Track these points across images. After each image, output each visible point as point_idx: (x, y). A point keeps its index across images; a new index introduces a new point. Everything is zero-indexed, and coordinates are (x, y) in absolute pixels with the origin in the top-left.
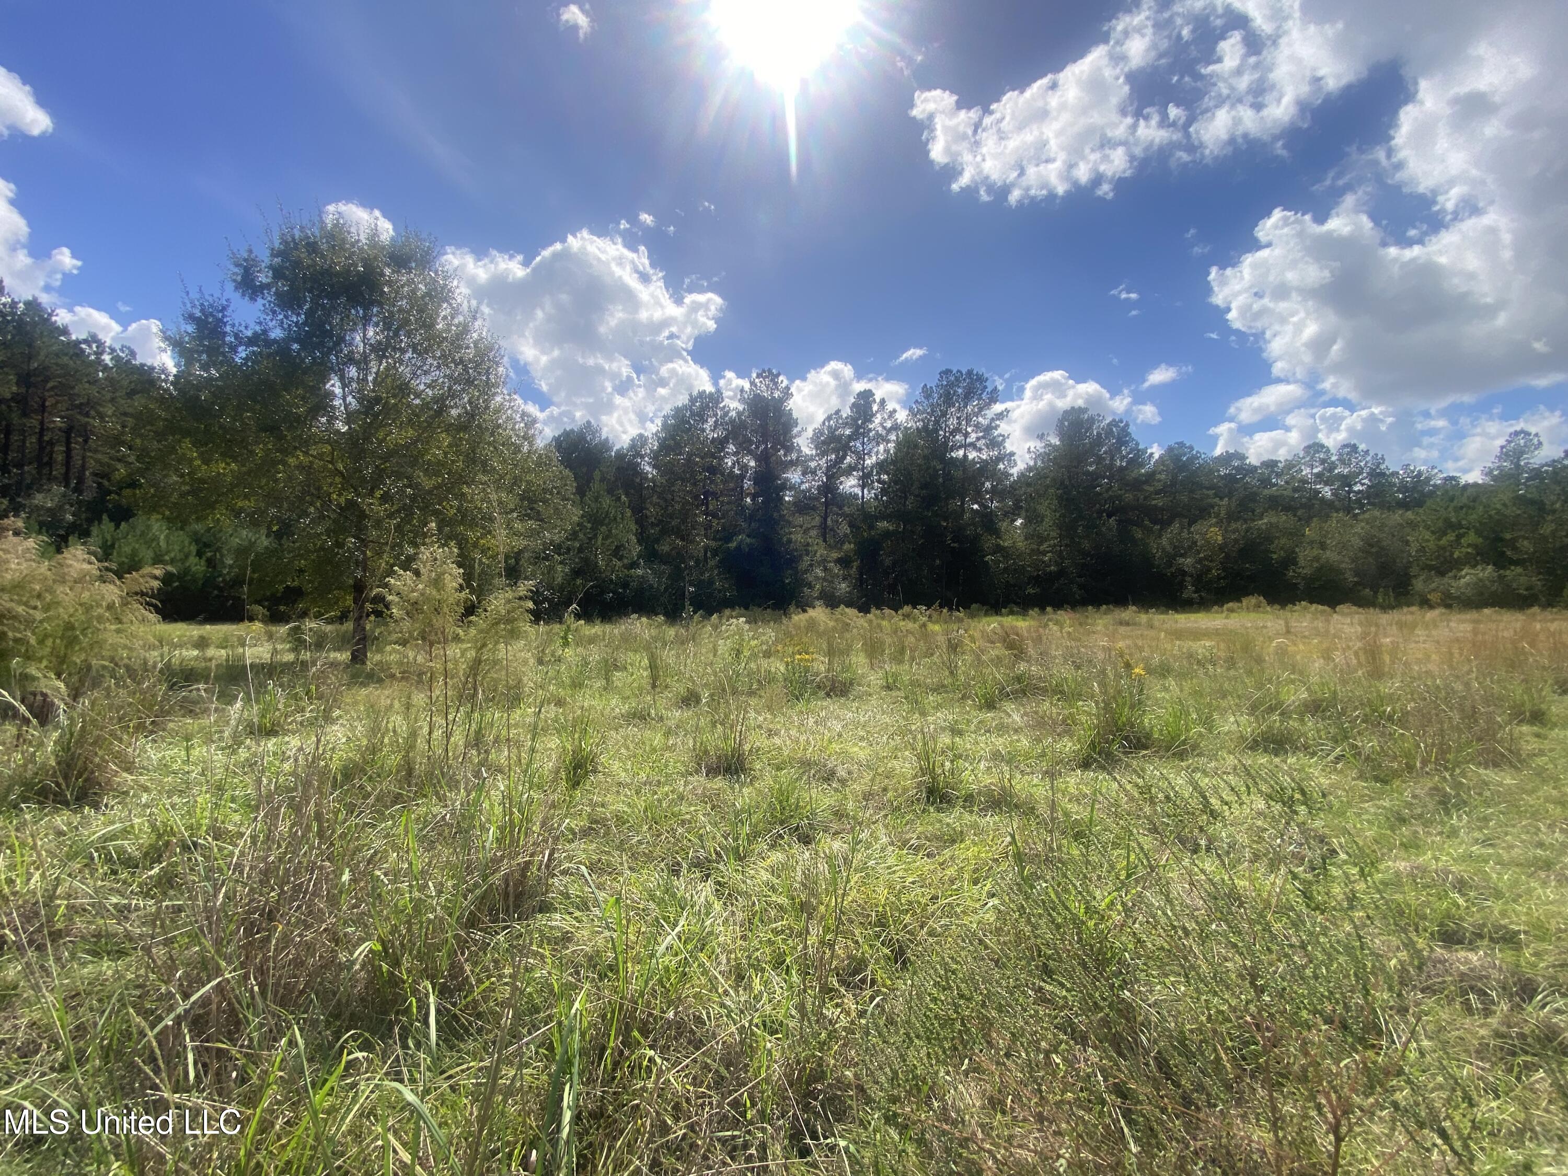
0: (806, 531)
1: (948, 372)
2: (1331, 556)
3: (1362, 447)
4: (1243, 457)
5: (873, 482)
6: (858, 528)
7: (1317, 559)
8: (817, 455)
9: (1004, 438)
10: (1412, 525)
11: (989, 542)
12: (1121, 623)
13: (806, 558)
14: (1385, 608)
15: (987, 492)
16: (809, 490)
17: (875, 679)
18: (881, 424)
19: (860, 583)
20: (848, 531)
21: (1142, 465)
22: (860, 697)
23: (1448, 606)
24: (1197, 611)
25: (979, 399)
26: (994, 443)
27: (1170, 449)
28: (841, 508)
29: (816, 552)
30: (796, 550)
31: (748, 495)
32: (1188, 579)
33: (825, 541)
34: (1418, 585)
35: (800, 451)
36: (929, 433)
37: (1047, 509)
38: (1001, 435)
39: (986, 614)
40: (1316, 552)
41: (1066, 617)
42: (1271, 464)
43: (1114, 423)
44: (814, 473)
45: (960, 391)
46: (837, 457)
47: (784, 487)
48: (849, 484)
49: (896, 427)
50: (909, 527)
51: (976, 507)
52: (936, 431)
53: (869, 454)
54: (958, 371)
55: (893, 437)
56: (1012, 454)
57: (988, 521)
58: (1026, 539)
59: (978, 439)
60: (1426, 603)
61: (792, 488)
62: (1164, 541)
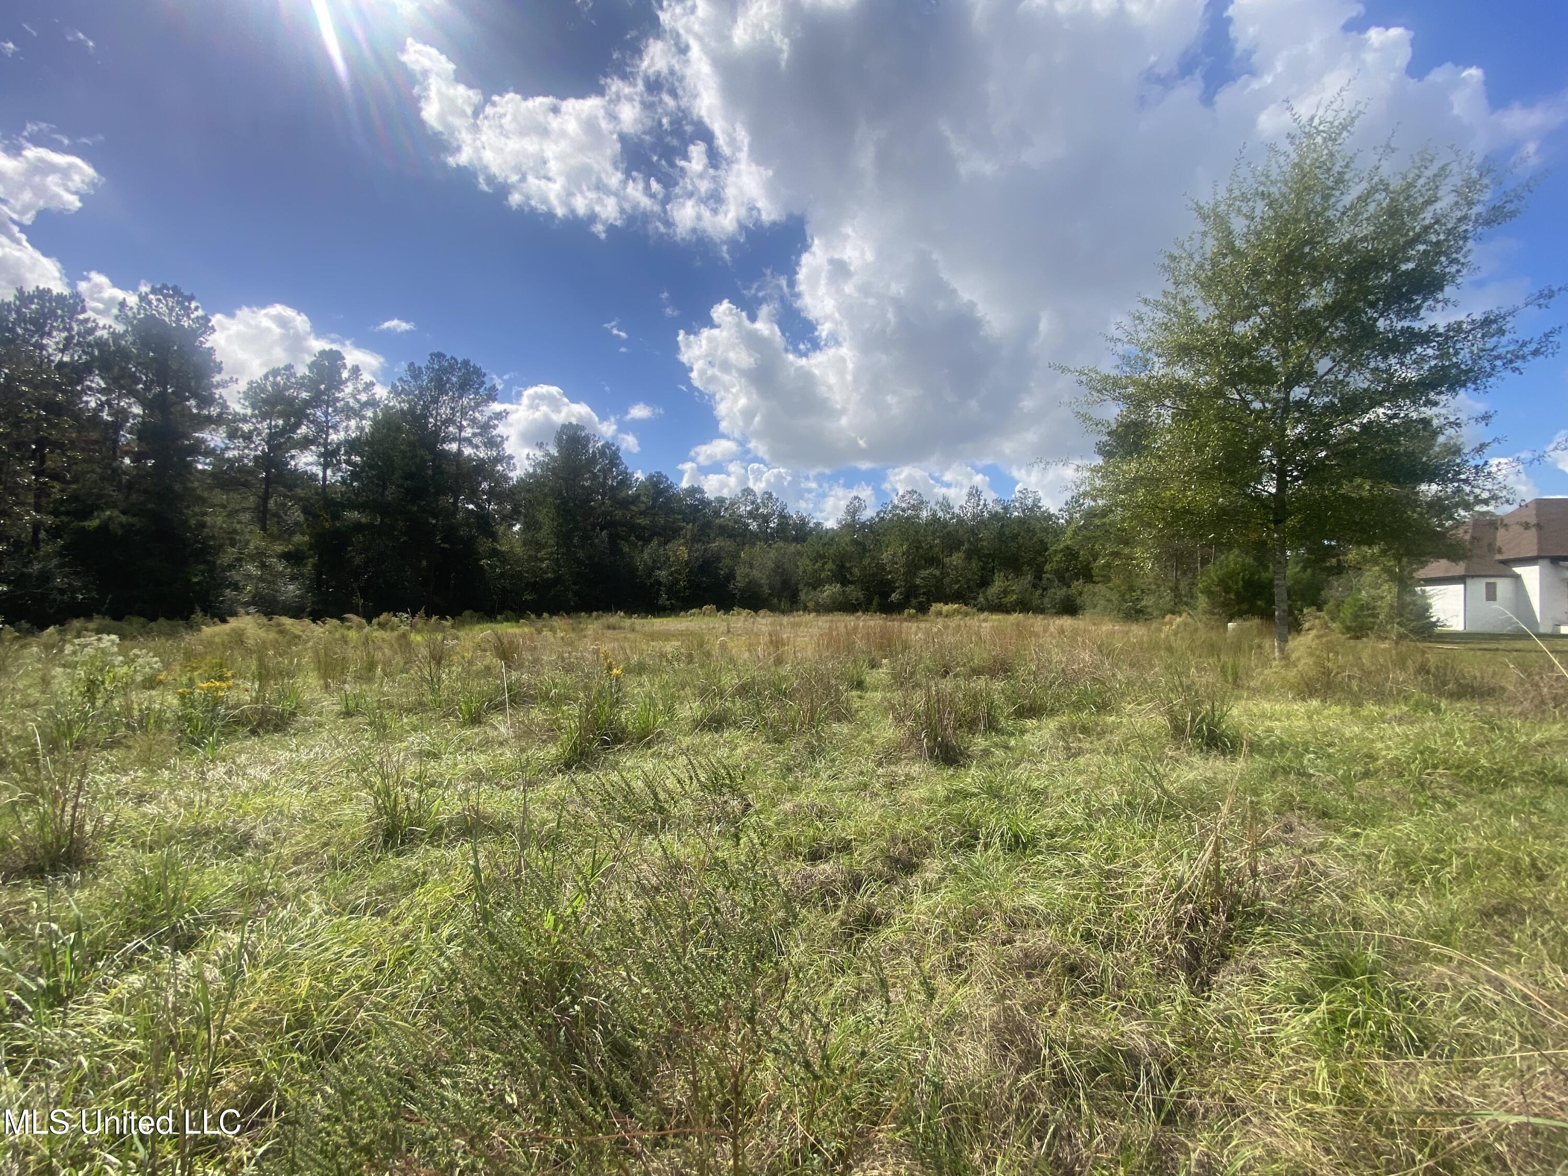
0: (232, 514)
1: (440, 356)
2: (756, 573)
3: (774, 495)
4: (701, 491)
5: (339, 462)
6: (316, 516)
7: (747, 575)
8: (253, 416)
9: (503, 439)
10: (799, 553)
11: (485, 545)
12: (609, 627)
13: (230, 550)
14: (783, 612)
15: (484, 493)
16: (240, 459)
17: (330, 704)
18: (354, 396)
19: (317, 585)
20: (302, 518)
21: (630, 487)
22: (306, 730)
23: (818, 612)
24: (669, 616)
25: (477, 393)
26: (492, 443)
27: (651, 477)
28: (290, 488)
29: (247, 542)
30: (213, 537)
31: (126, 453)
32: (663, 589)
33: (264, 528)
34: (803, 596)
35: (224, 406)
36: (416, 418)
37: (545, 517)
38: (499, 436)
39: (478, 623)
40: (747, 570)
41: (560, 624)
42: (721, 500)
43: (607, 445)
44: (248, 437)
45: (454, 379)
46: (286, 423)
47: (198, 449)
48: (304, 460)
49: (372, 403)
50: (387, 521)
51: (471, 506)
52: (426, 417)
53: (335, 427)
54: (452, 358)
55: (369, 413)
56: (511, 457)
57: (483, 522)
58: (524, 545)
59: (474, 435)
60: (806, 609)
61: (209, 452)
62: (646, 556)
